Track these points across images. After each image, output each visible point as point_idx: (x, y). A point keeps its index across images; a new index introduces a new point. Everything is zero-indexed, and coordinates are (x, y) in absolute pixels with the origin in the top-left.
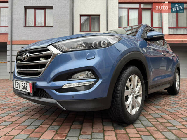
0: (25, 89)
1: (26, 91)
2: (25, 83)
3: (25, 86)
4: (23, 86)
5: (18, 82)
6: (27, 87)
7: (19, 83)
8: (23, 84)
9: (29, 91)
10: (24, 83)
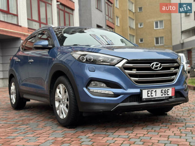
0: (165, 95)
1: (166, 96)
2: (166, 89)
3: (165, 92)
4: (161, 92)
5: (154, 90)
6: (168, 92)
7: (156, 91)
8: (162, 91)
9: (170, 95)
10: (164, 89)
